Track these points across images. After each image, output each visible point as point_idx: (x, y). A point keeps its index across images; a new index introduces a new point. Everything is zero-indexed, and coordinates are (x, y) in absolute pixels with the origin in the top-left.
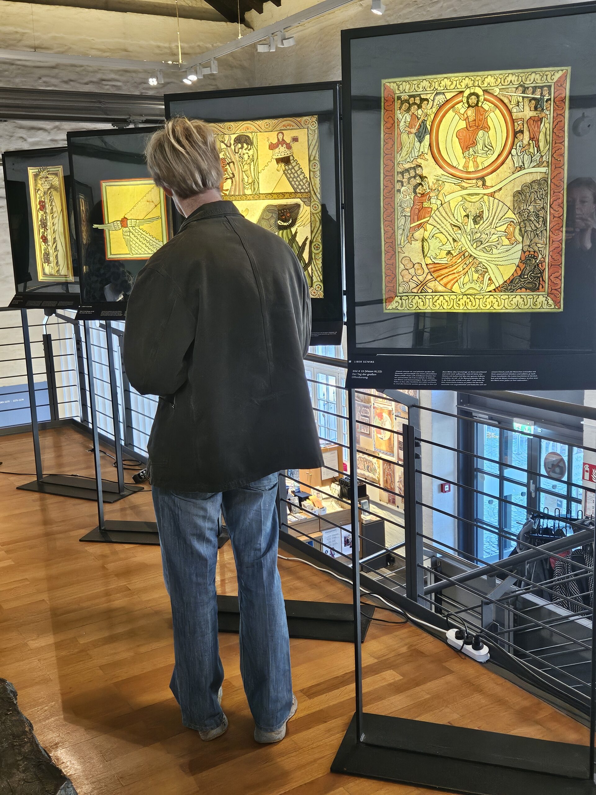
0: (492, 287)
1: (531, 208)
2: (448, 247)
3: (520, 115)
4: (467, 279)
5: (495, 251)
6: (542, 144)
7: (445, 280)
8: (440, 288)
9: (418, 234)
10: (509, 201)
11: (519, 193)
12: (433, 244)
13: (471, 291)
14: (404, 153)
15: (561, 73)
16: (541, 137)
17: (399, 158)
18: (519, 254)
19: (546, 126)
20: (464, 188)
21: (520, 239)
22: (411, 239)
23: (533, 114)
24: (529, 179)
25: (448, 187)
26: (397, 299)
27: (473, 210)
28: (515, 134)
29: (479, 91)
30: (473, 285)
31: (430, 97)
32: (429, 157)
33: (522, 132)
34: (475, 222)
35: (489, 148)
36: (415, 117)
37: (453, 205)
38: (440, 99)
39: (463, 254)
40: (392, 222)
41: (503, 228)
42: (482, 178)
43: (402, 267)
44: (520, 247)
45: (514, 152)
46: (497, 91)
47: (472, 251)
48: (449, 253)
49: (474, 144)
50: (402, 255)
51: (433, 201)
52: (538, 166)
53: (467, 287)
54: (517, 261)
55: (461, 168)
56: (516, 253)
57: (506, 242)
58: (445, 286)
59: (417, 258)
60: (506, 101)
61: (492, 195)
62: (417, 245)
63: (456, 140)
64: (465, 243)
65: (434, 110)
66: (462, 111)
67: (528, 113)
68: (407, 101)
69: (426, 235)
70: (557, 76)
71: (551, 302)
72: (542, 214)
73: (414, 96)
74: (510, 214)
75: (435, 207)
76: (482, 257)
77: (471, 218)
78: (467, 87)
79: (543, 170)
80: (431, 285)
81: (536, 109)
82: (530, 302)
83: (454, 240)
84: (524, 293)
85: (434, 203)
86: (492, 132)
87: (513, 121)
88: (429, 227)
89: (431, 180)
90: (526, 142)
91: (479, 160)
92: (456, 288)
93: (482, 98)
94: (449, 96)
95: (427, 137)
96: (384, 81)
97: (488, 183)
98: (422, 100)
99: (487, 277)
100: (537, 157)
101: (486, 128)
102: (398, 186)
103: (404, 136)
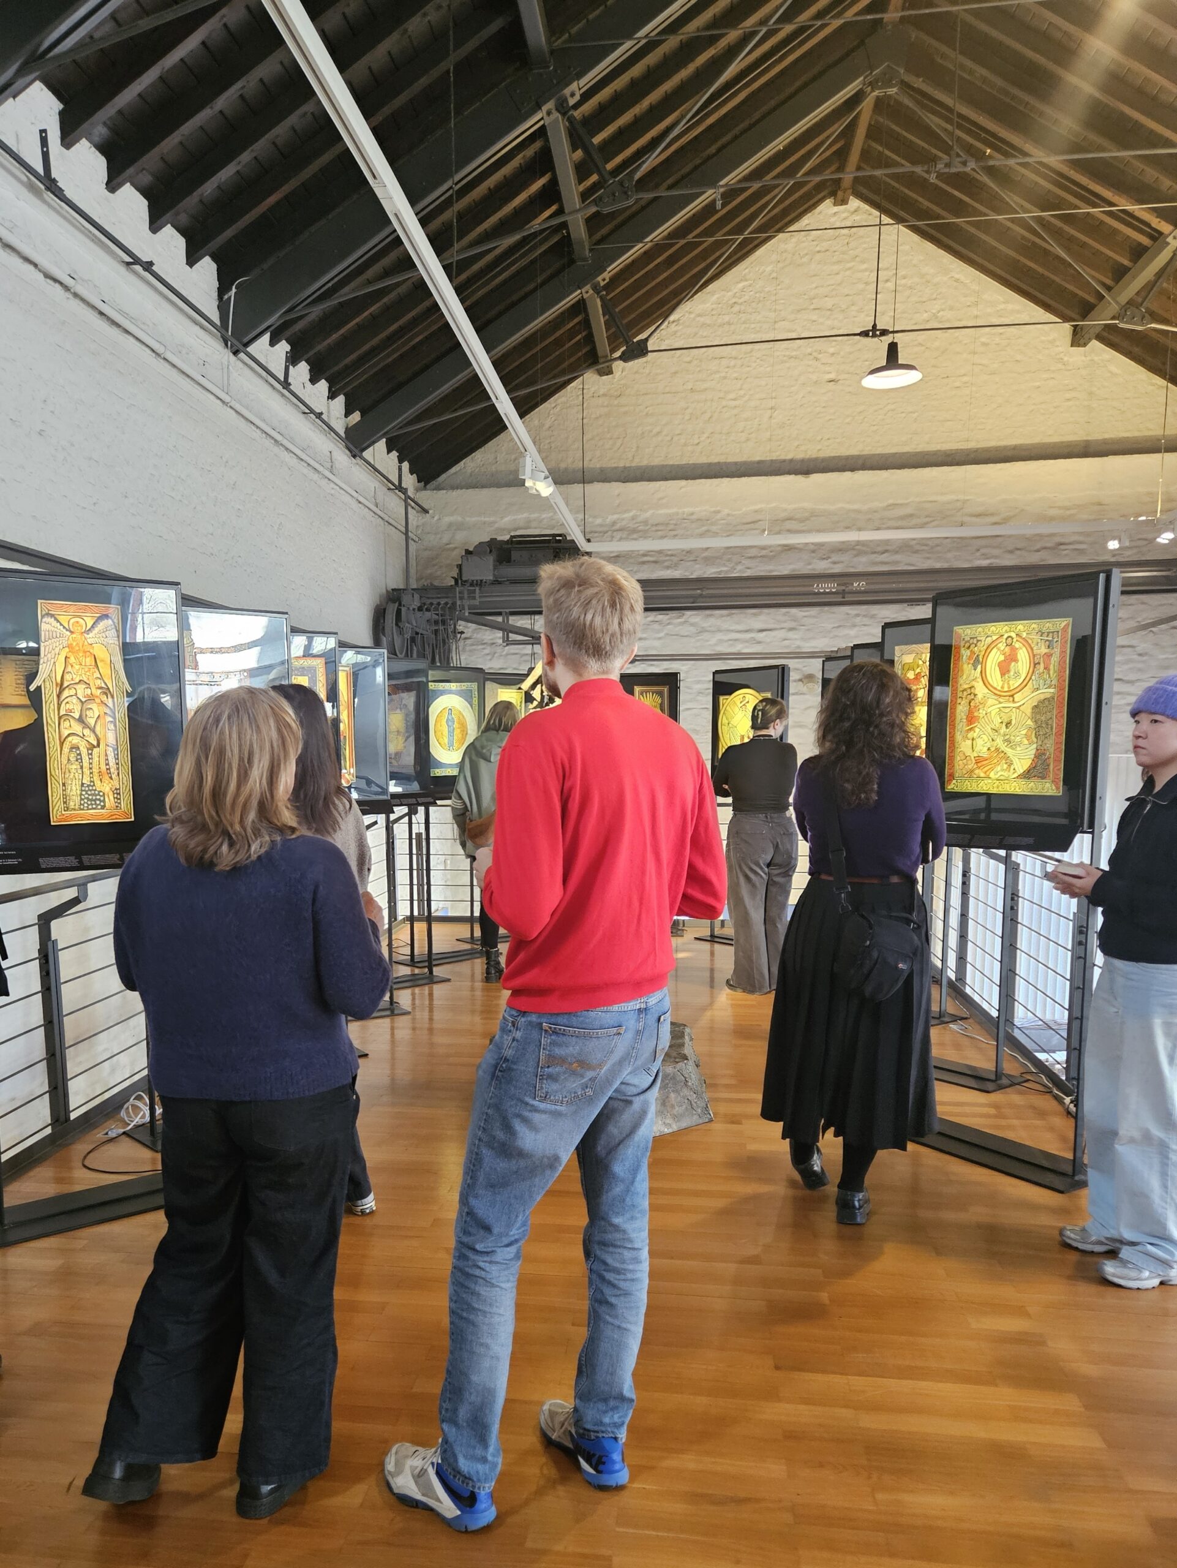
0: (1016, 775)
1: (1043, 718)
2: (988, 745)
3: (1039, 652)
4: (999, 768)
5: (1018, 749)
6: (1051, 672)
7: (986, 769)
8: (982, 775)
9: (970, 735)
10: (1029, 711)
11: (1036, 706)
12: (979, 742)
13: (1002, 778)
14: (965, 677)
15: (1066, 622)
16: (1051, 667)
17: (961, 681)
18: (1034, 752)
19: (1055, 659)
20: (1000, 703)
21: (1035, 740)
22: (966, 738)
23: (1047, 651)
24: (1042, 697)
25: (990, 702)
26: (954, 781)
27: (1006, 720)
28: (1035, 664)
29: (1013, 635)
30: (1003, 773)
31: (983, 639)
32: (980, 680)
33: (1039, 663)
34: (1007, 727)
35: (1017, 674)
36: (973, 653)
37: (993, 713)
38: (989, 640)
39: (997, 750)
40: (953, 726)
41: (1024, 732)
42: (1012, 696)
43: (959, 758)
44: (1035, 746)
45: (1033, 677)
46: (1024, 635)
47: (1003, 747)
48: (989, 749)
49: (1008, 671)
50: (959, 750)
51: (981, 711)
52: (1049, 687)
53: (1000, 774)
54: (1033, 756)
55: (999, 688)
56: (1032, 751)
57: (1026, 742)
58: (985, 773)
59: (968, 752)
60: (1030, 641)
61: (1018, 708)
62: (969, 742)
63: (997, 669)
64: (999, 742)
65: (985, 647)
66: (1002, 648)
67: (1044, 650)
68: (968, 641)
69: (975, 735)
70: (1063, 625)
71: (1054, 788)
72: (1050, 722)
73: (973, 638)
74: (1029, 722)
75: (981, 716)
76: (1009, 752)
77: (1004, 724)
78: (1006, 632)
79: (1052, 690)
80: (977, 771)
81: (1049, 647)
82: (1040, 787)
83: (993, 740)
84: (1035, 780)
85: (982, 712)
86: (1020, 663)
87: (1034, 656)
88: (977, 730)
89: (980, 696)
90: (1041, 671)
91: (1011, 682)
92: (992, 775)
93: (1015, 640)
94: (994, 638)
95: (979, 666)
96: (955, 628)
97: (1016, 699)
98: (978, 641)
99: (1012, 767)
100: (1048, 682)
101: (1016, 661)
102: (959, 701)
103: (965, 666)
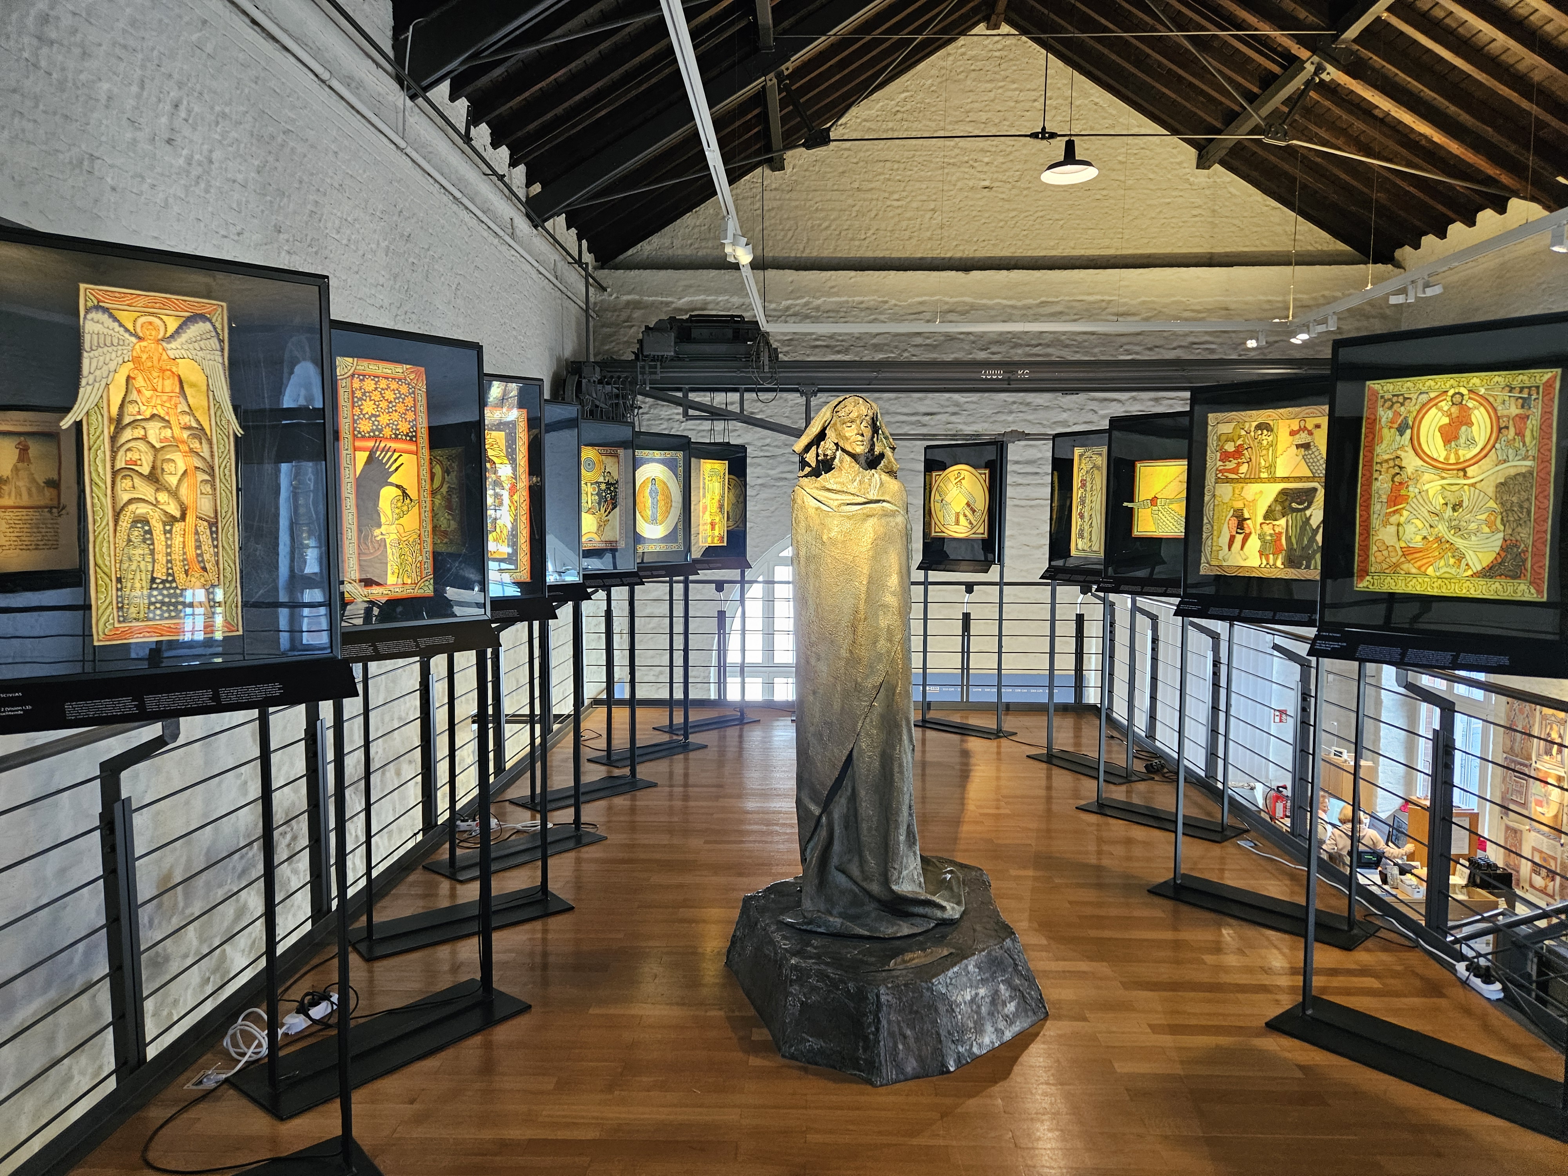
0: (1470, 573)
1: (1515, 499)
2: (1424, 533)
3: (1506, 412)
4: (1442, 563)
5: (1473, 538)
6: (1528, 439)
7: (1419, 563)
8: (1414, 571)
9: (1394, 519)
10: (1491, 491)
11: (1501, 484)
12: (1409, 529)
13: (1447, 576)
14: (1384, 446)
15: (1550, 375)
16: (1528, 433)
17: (1378, 450)
18: (1500, 543)
19: (1533, 423)
20: (1443, 478)
21: (1502, 528)
22: (1386, 523)
23: (1519, 411)
24: (1513, 472)
25: (1426, 477)
26: (1368, 578)
27: (1453, 500)
28: (1500, 430)
29: (1464, 391)
30: (1448, 570)
31: (1414, 396)
32: (1409, 449)
33: (1507, 428)
34: (1454, 510)
35: (1472, 442)
36: (1397, 414)
37: (1431, 493)
38: (1424, 398)
39: (1439, 539)
40: (1367, 507)
41: (1484, 517)
42: (1464, 470)
43: (1375, 548)
44: (1501, 535)
45: (1498, 446)
46: (1482, 391)
47: (1449, 536)
48: (1425, 538)
49: (1456, 438)
50: (1376, 538)
51: (1411, 489)
52: (1524, 459)
53: (1442, 571)
54: (1497, 549)
55: (1441, 459)
56: (1497, 541)
57: (1487, 530)
58: (1419, 568)
59: (1391, 541)
60: (1491, 399)
61: (1473, 485)
62: (1392, 529)
63: (1438, 434)
64: (1442, 529)
65: (1417, 407)
66: (1446, 408)
67: (1514, 410)
68: (1390, 400)
69: (1402, 520)
70: (1547, 377)
71: (1533, 591)
72: (1526, 505)
73: (1398, 396)
74: (1492, 504)
75: (1412, 495)
76: (1459, 542)
77: (1450, 506)
78: (1452, 387)
79: (1529, 463)
80: (1405, 566)
81: (1523, 407)
82: (1510, 589)
83: (1431, 526)
84: (1503, 580)
85: (1413, 490)
86: (1475, 428)
87: (1498, 418)
88: (1405, 513)
89: (1410, 470)
90: (1510, 437)
91: (1461, 452)
92: (1430, 571)
93: (1466, 397)
94: (1432, 395)
95: (1409, 431)
96: (1368, 383)
97: (1470, 473)
98: (1405, 399)
99: (1464, 562)
100: (1523, 452)
101: (1470, 424)
102: (1376, 475)
103: (1385, 431)
